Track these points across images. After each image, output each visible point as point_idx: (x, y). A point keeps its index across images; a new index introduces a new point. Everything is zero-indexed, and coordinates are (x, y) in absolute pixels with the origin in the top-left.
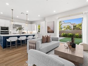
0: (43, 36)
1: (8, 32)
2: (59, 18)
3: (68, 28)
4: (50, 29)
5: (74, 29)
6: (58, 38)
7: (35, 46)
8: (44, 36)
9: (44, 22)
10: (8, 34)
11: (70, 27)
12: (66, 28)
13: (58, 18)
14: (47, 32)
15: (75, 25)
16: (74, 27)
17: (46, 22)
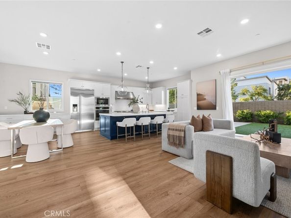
0: (193, 117)
1: (108, 108)
2: (231, 72)
3: (259, 94)
4: (205, 99)
5: (280, 97)
6: (229, 122)
7: (183, 136)
8: (196, 116)
9: (188, 82)
10: (108, 112)
11: (265, 90)
12: (252, 96)
13: (228, 70)
14: (196, 108)
15: (284, 83)
16: (280, 89)
17: (191, 81)
